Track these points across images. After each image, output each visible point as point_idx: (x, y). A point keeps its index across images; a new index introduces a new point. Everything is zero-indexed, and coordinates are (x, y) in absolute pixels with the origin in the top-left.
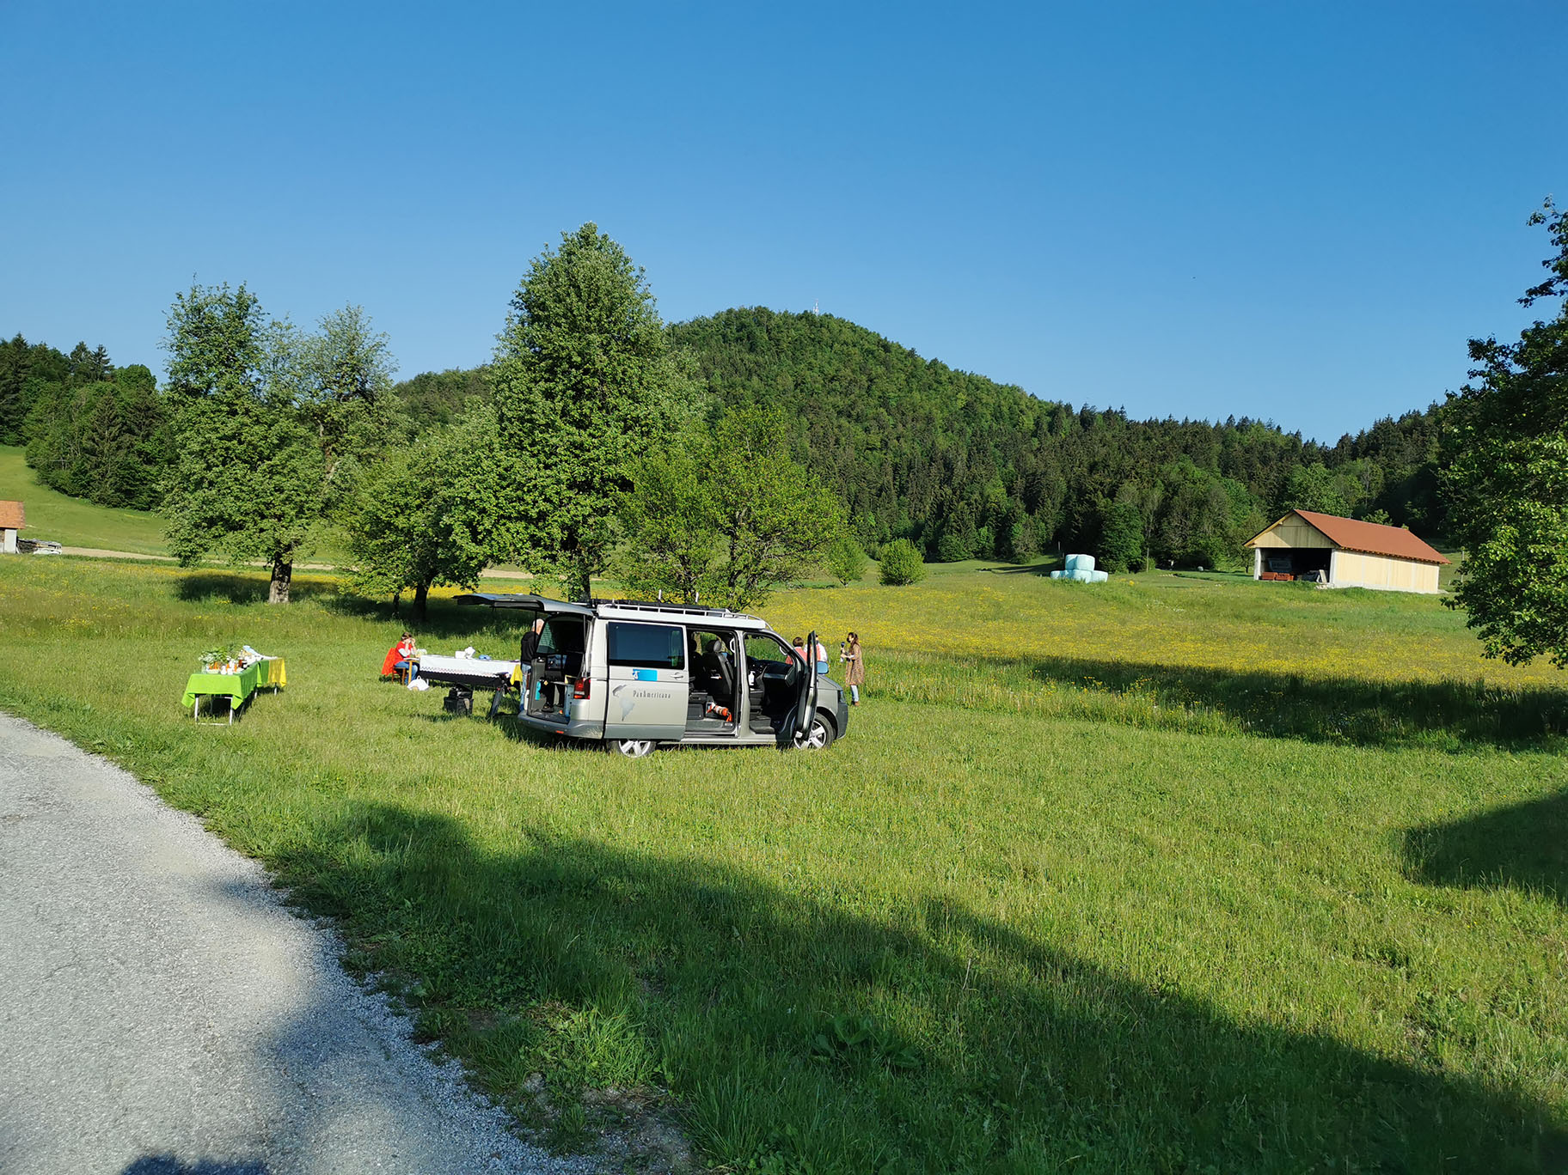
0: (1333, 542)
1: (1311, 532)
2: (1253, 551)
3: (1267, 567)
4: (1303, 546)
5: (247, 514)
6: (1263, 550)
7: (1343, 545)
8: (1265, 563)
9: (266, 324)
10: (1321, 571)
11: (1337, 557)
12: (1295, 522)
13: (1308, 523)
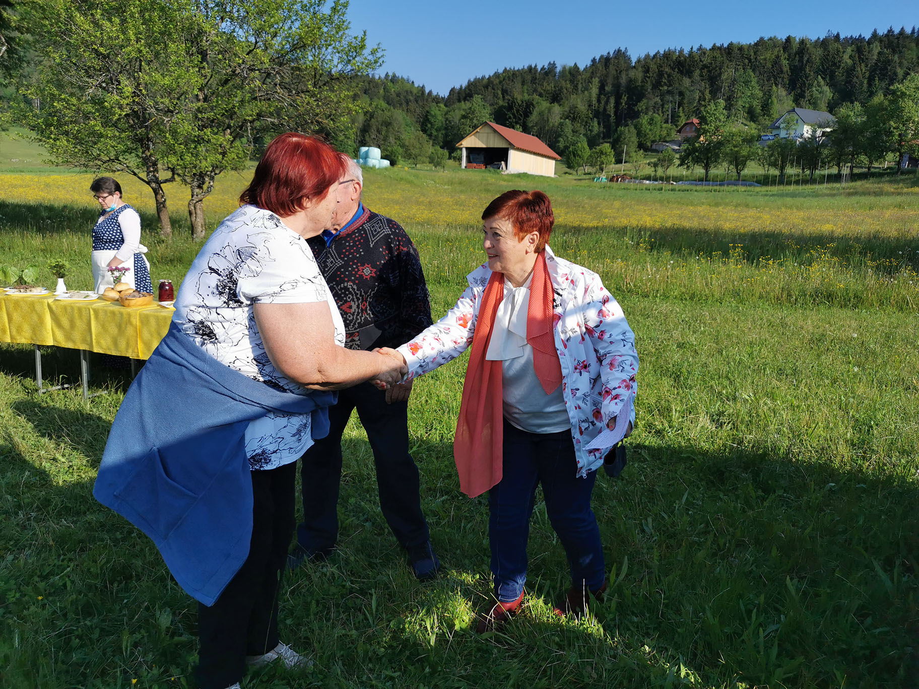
0: (510, 144)
1: (496, 135)
2: (461, 149)
3: (469, 160)
4: (491, 146)
6: (467, 148)
7: (516, 146)
8: (468, 157)
10: (503, 163)
11: (512, 154)
12: (487, 130)
13: (495, 131)
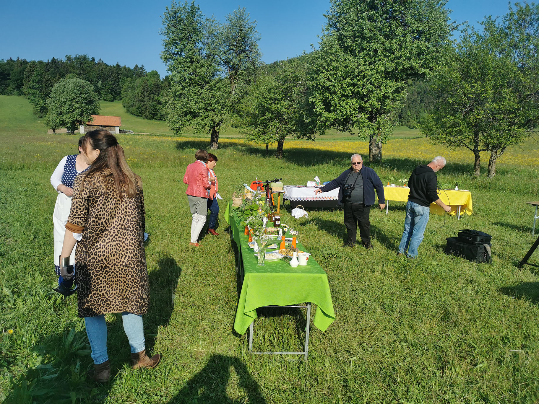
5: (200, 110)
9: (204, 20)
